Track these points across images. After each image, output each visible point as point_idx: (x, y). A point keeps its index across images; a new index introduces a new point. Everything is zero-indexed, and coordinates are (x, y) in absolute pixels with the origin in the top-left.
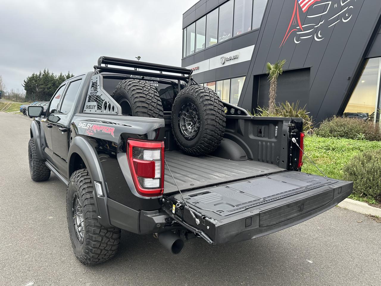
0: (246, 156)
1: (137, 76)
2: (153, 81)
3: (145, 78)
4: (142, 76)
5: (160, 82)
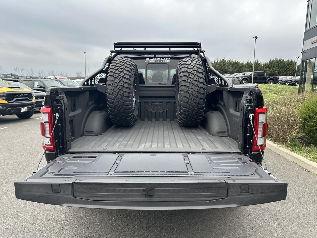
0: (226, 132)
1: (150, 55)
2: (165, 58)
3: (157, 56)
4: (154, 55)
5: (171, 58)
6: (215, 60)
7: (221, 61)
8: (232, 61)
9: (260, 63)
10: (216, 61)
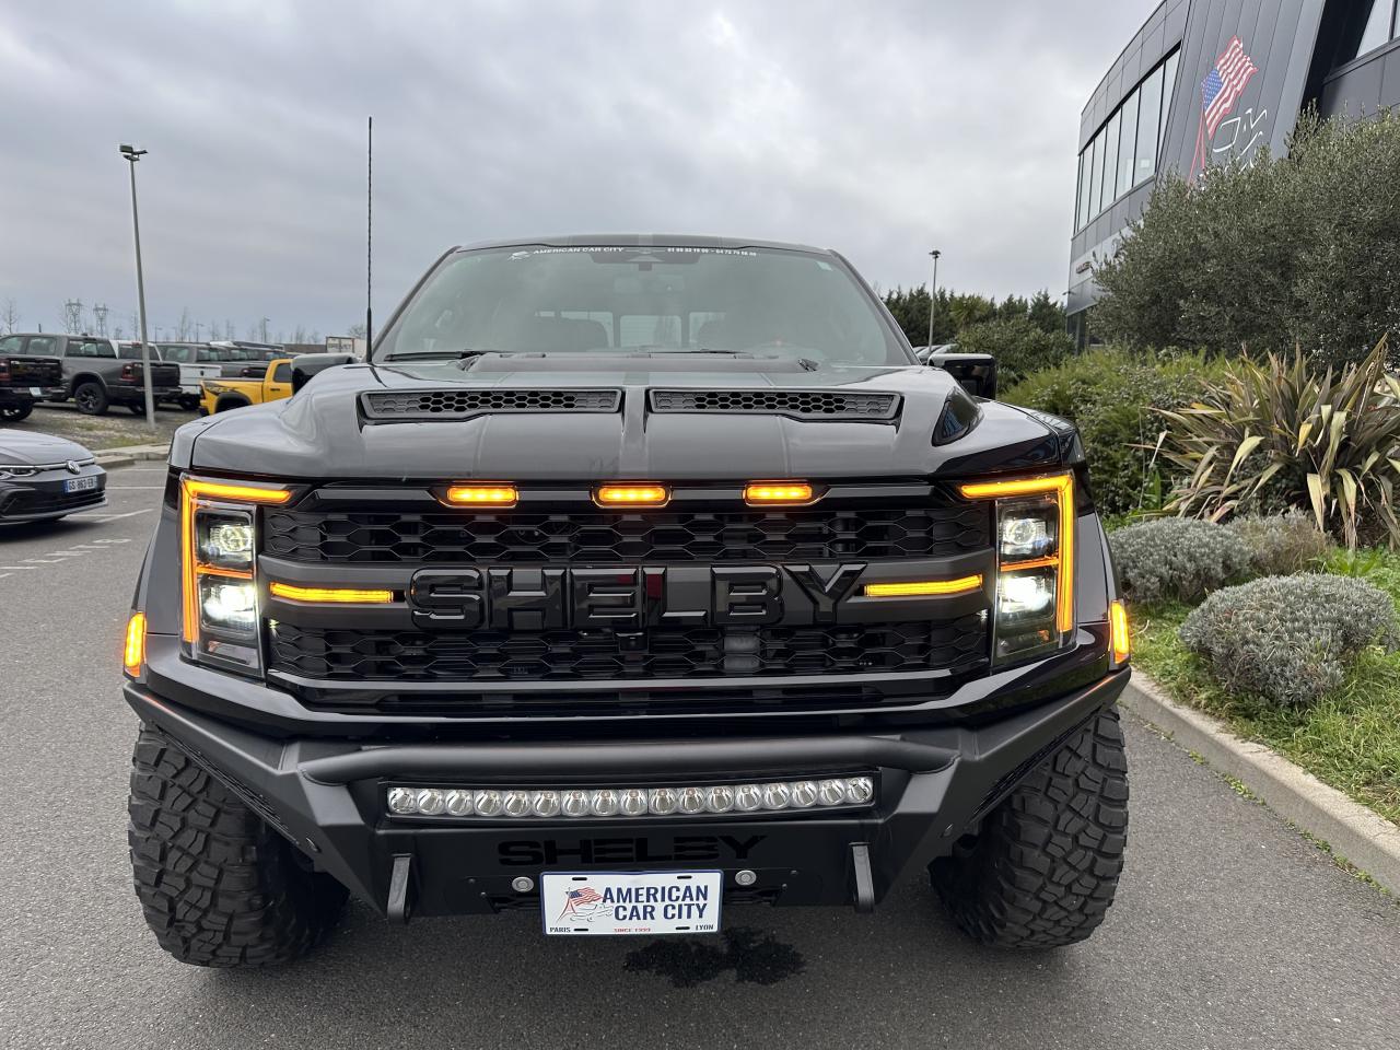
6: (891, 293)
7: (911, 295)
8: (952, 295)
9: (1055, 304)
10: (895, 296)
